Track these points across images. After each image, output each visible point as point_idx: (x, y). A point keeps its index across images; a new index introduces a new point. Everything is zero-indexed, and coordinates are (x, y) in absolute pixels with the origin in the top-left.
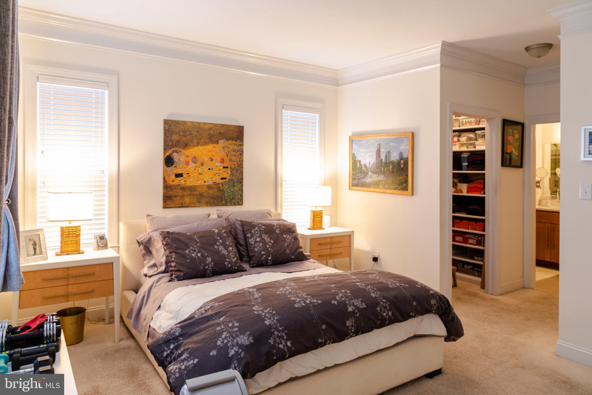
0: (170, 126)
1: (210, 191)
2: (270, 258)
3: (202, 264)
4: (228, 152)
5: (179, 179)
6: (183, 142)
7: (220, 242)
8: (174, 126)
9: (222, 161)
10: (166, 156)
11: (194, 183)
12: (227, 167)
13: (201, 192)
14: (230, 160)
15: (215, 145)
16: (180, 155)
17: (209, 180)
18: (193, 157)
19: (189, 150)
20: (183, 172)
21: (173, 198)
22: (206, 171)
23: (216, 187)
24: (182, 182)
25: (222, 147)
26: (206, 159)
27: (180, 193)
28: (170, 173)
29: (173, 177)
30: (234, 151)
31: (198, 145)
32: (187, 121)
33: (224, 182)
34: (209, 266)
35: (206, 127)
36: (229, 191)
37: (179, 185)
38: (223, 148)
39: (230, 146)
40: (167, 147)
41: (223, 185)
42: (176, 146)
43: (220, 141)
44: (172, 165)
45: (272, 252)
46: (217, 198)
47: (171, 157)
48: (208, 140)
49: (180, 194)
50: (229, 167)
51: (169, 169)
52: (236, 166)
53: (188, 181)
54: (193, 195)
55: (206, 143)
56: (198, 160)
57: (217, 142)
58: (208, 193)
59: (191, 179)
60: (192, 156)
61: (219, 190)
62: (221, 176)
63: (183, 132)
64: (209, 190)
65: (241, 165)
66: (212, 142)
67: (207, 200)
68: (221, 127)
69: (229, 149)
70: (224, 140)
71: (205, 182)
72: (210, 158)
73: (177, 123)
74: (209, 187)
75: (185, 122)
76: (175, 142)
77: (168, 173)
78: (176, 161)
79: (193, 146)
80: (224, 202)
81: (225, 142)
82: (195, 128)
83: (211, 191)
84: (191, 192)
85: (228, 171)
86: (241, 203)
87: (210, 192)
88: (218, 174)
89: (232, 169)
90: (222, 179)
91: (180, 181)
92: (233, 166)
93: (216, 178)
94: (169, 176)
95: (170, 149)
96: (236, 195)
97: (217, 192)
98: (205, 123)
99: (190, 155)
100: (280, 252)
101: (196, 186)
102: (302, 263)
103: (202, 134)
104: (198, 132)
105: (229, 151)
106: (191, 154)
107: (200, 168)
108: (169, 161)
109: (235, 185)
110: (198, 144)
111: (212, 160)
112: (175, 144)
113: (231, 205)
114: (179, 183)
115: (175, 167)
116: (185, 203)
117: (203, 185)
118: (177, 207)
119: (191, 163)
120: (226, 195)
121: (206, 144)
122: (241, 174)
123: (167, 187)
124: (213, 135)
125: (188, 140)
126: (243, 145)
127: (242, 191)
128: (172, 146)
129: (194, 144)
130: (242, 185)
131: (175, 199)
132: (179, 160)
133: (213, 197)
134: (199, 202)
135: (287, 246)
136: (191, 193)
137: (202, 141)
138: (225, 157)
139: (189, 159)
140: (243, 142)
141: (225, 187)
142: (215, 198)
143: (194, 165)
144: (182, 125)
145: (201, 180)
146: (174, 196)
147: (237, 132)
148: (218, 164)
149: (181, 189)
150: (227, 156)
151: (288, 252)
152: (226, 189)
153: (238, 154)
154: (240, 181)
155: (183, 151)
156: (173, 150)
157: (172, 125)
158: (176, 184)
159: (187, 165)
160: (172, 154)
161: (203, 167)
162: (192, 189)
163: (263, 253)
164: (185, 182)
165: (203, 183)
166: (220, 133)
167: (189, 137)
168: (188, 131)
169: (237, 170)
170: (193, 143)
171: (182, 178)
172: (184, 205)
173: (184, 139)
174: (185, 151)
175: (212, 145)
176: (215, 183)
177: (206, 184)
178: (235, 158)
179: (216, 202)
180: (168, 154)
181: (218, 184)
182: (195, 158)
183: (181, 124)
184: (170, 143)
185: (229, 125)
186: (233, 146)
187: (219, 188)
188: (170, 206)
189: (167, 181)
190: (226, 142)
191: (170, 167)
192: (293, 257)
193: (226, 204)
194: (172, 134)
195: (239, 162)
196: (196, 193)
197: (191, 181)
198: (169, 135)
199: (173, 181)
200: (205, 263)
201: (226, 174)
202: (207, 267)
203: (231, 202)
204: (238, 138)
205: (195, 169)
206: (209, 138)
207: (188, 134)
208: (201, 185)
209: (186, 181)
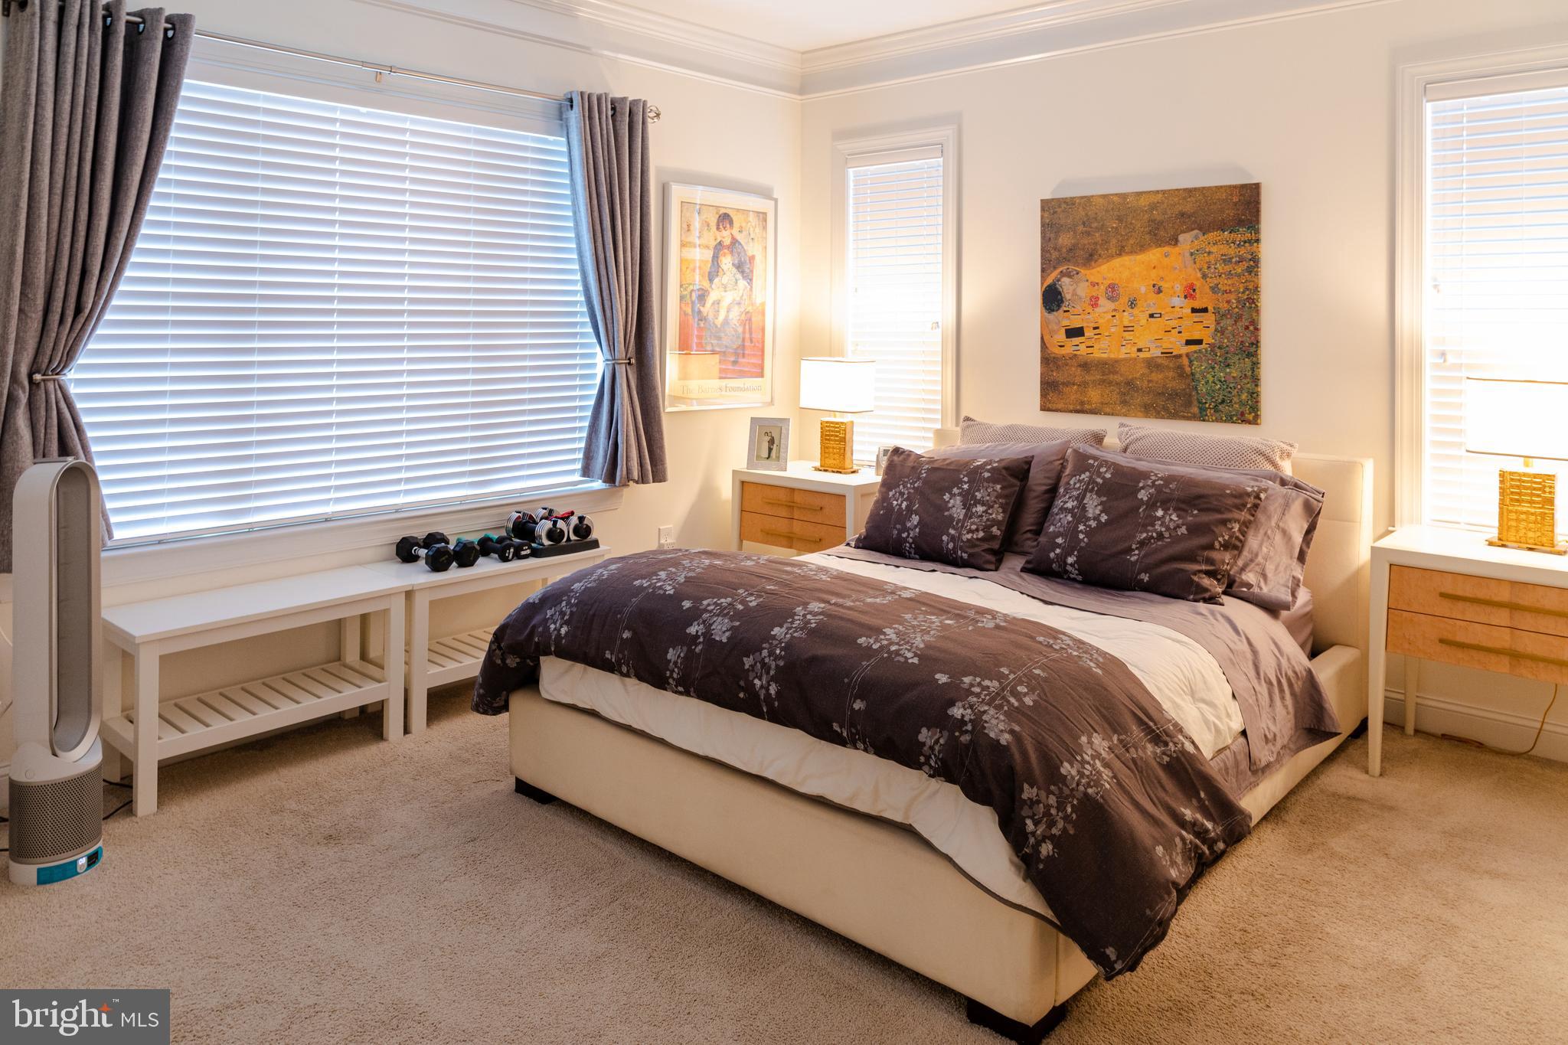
0: (1055, 212)
1: (1153, 374)
2: (1070, 560)
3: (898, 526)
4: (1205, 266)
5: (1076, 340)
6: (1083, 249)
7: (963, 489)
8: (1063, 212)
9: (1190, 292)
10: (1045, 285)
11: (1110, 352)
12: (1205, 310)
13: (1130, 377)
14: (1214, 289)
15: (1167, 249)
16: (1077, 283)
17: (1152, 346)
18: (1109, 286)
19: (1098, 269)
20: (1084, 325)
21: (1061, 386)
22: (1143, 322)
23: (1171, 365)
24: (1083, 350)
25: (1188, 255)
26: (1143, 289)
27: (1078, 375)
28: (1055, 328)
29: (1061, 336)
30: (1227, 260)
31: (1120, 255)
32: (1092, 196)
33: (1195, 352)
34: (909, 534)
35: (1143, 202)
36: (1211, 379)
37: (1075, 355)
38: (1192, 254)
39: (1214, 249)
40: (1047, 264)
41: (1191, 361)
42: (1067, 260)
43: (1181, 238)
44: (1059, 307)
45: (1083, 544)
46: (1173, 395)
47: (1056, 289)
48: (1147, 237)
49: (1078, 380)
50: (1210, 308)
51: (1052, 316)
52: (1234, 306)
53: (1096, 346)
54: (1110, 383)
55: (1142, 246)
56: (1121, 291)
57: (1174, 241)
58: (1149, 381)
59: (1104, 343)
60: (1104, 282)
61: (1181, 373)
62: (1186, 336)
63: (1084, 223)
64: (1152, 372)
65: (1250, 301)
66: (1159, 242)
67: (1147, 399)
68: (1185, 198)
69: (1212, 258)
70: (1196, 231)
71: (1140, 350)
72: (1154, 286)
73: (1069, 203)
74: (1152, 364)
75: (1088, 200)
76: (1064, 250)
77: (1050, 327)
78: (1068, 297)
79: (1108, 257)
80: (1195, 410)
81: (1197, 238)
82: (1113, 209)
83: (1157, 377)
84: (1103, 375)
85: (1209, 319)
86: (1251, 417)
87: (1155, 379)
88: (1177, 330)
89: (1220, 315)
90: (1189, 342)
91: (1077, 347)
92: (1224, 306)
93: (1172, 339)
94: (1052, 333)
95: (1055, 268)
96: (1235, 392)
97: (1174, 378)
98: (1139, 194)
99: (1100, 282)
100: (1108, 552)
101: (1117, 361)
102: (1166, 603)
103: (1131, 223)
104: (1120, 219)
105: (1208, 263)
106: (1105, 279)
107: (1125, 314)
108: (1052, 298)
109: (1231, 362)
110: (1120, 251)
111: (1159, 291)
112: (1064, 255)
113: (1219, 420)
114: (1075, 352)
115: (1065, 311)
116: (1089, 403)
117: (1135, 359)
118: (1071, 411)
119: (1102, 301)
120: (1202, 388)
121: (1142, 248)
122: (1251, 328)
123: (1048, 360)
124: (1161, 223)
125: (1096, 243)
126: (1258, 241)
127: (1256, 380)
128: (1061, 261)
129: (1110, 251)
130: (1255, 365)
131: (1066, 390)
132: (1074, 294)
133: (1163, 394)
134: (1124, 403)
135: (1142, 544)
136: (1105, 378)
137: (1131, 241)
138: (1198, 279)
139: (1098, 290)
140: (1257, 231)
141: (1199, 367)
142: (1171, 395)
143: (1111, 305)
144: (1081, 208)
145: (1129, 346)
146: (1063, 384)
147: (1235, 204)
148: (1177, 301)
149: (1080, 366)
150: (1204, 276)
151: (1134, 559)
152: (1202, 373)
153: (1239, 271)
154: (1250, 350)
155: (1083, 271)
156: (1061, 272)
157: (1059, 210)
158: (1068, 354)
159: (1092, 305)
160: (1059, 281)
161: (1136, 311)
162: (1107, 367)
163: (1060, 540)
164: (1090, 350)
165: (1134, 355)
166: (1182, 214)
167: (1097, 234)
168: (1096, 219)
169: (1239, 317)
170: (1107, 250)
171: (1081, 339)
172: (1087, 407)
173: (1086, 242)
174: (1087, 272)
175: (1159, 249)
176: (1167, 354)
177: (1142, 355)
178: (1230, 282)
179: (1171, 407)
180: (1049, 281)
181: (1179, 356)
182: (1112, 287)
183: (1080, 204)
184: (1055, 255)
185: (1209, 188)
186: (1222, 246)
187: (1180, 367)
188: (1054, 406)
189: (1048, 345)
190: (1202, 238)
191: (1055, 313)
192: (1145, 577)
193: (1201, 417)
194: (1057, 233)
195: (1243, 293)
196: (1117, 378)
197: (1102, 346)
198: (1052, 236)
199: (1061, 346)
200: (904, 525)
201: (1204, 329)
202: (904, 535)
203: (1216, 410)
204: (1240, 223)
205: (1113, 316)
206: (1150, 233)
207: (1096, 228)
208: (1131, 359)
209: (1093, 347)
